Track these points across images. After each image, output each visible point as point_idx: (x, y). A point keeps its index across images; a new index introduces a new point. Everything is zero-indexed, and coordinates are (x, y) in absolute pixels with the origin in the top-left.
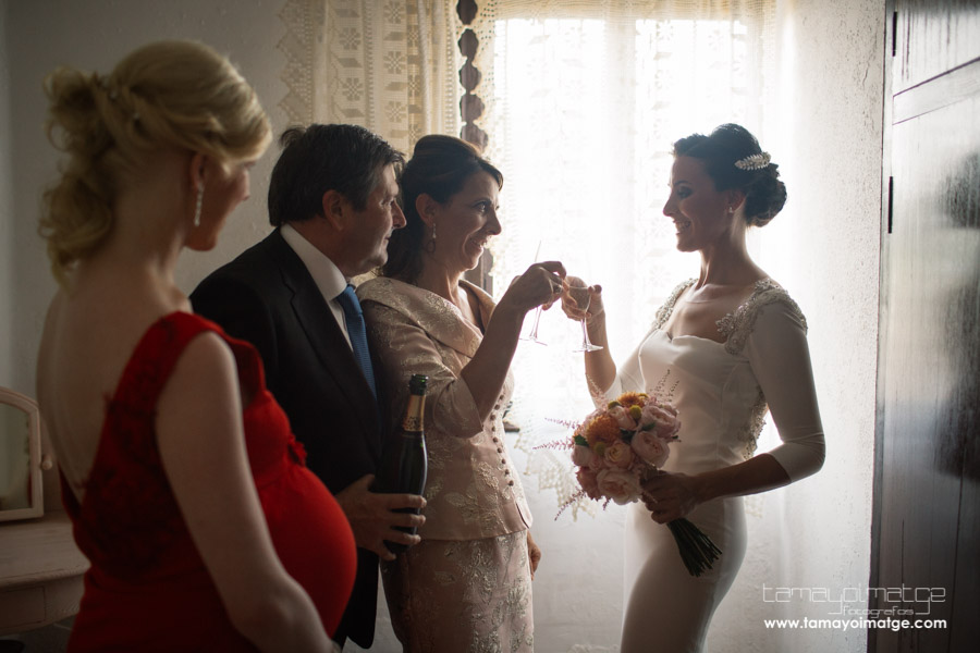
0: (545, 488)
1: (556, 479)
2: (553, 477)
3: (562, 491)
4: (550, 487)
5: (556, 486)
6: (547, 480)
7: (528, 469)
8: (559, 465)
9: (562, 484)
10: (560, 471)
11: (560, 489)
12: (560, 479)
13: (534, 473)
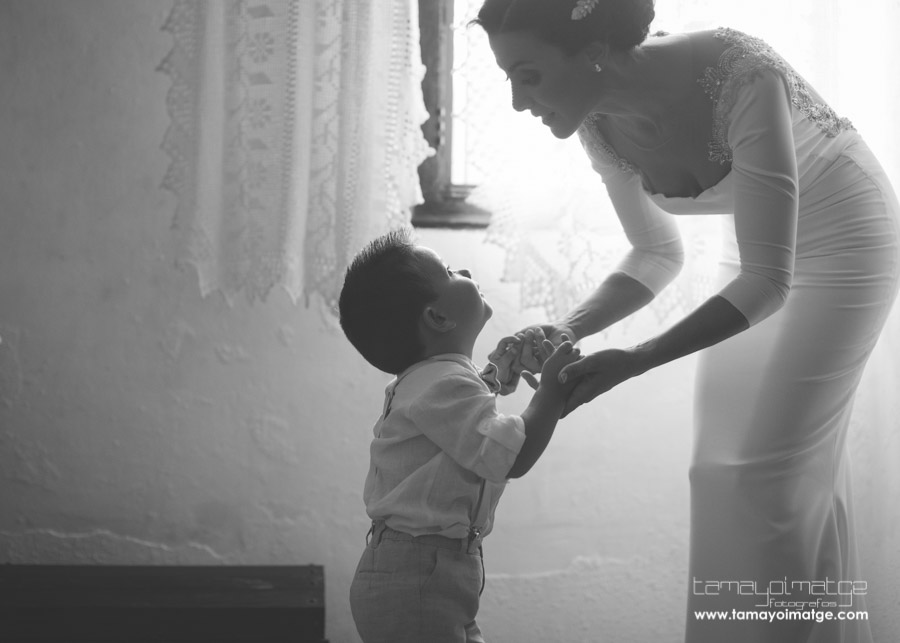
0: (528, 306)
1: (544, 295)
2: (540, 291)
3: (555, 311)
4: (537, 305)
5: (546, 304)
6: (532, 294)
7: (506, 272)
8: (550, 271)
9: (553, 302)
10: (550, 282)
11: (551, 308)
12: (551, 293)
13: (514, 281)
